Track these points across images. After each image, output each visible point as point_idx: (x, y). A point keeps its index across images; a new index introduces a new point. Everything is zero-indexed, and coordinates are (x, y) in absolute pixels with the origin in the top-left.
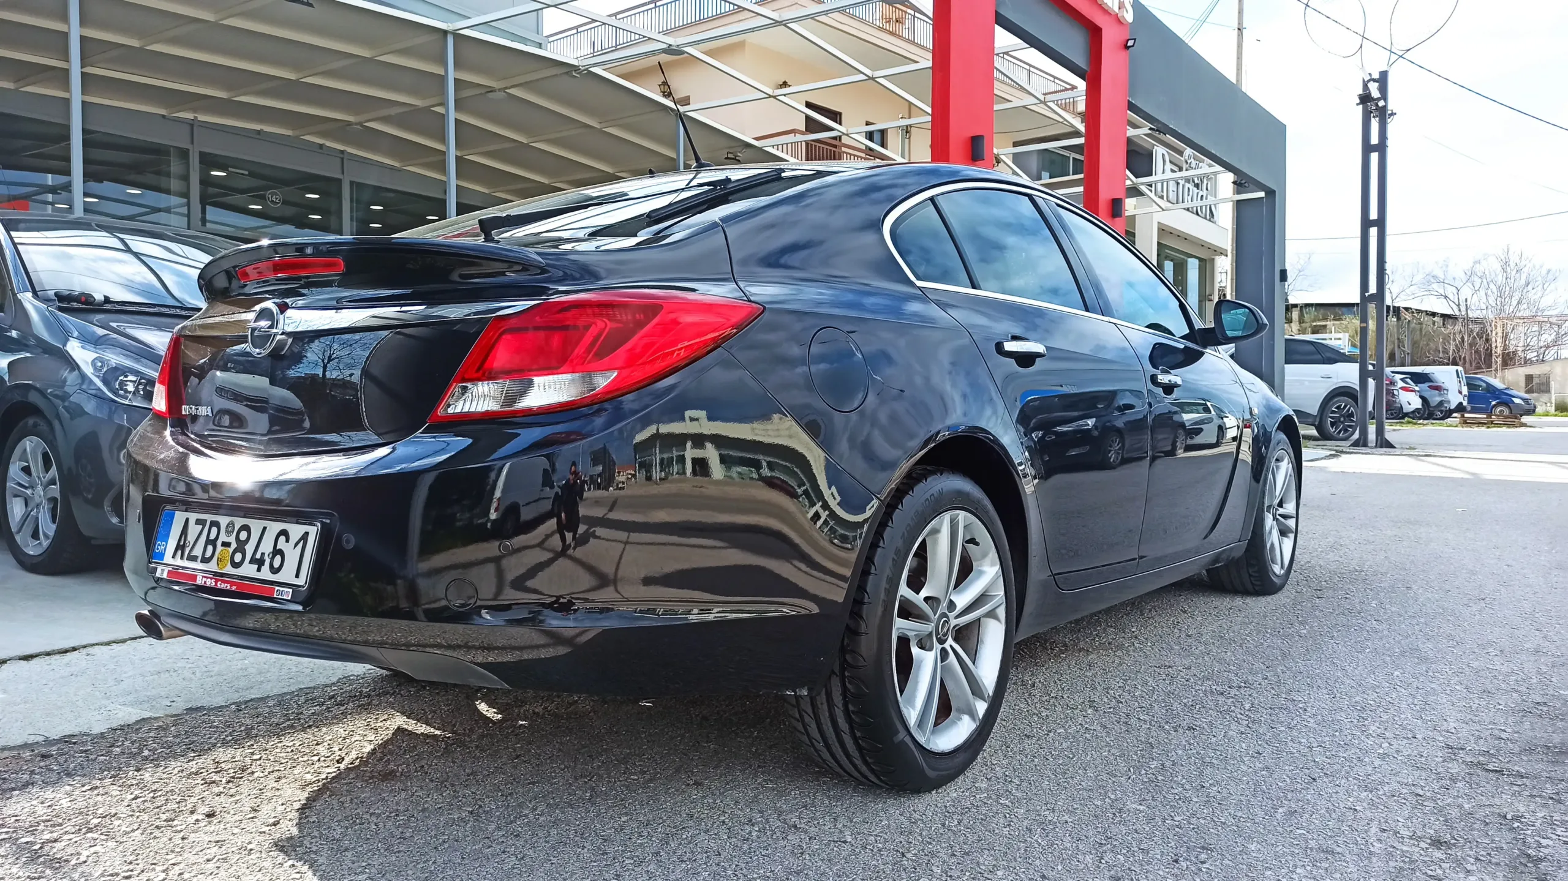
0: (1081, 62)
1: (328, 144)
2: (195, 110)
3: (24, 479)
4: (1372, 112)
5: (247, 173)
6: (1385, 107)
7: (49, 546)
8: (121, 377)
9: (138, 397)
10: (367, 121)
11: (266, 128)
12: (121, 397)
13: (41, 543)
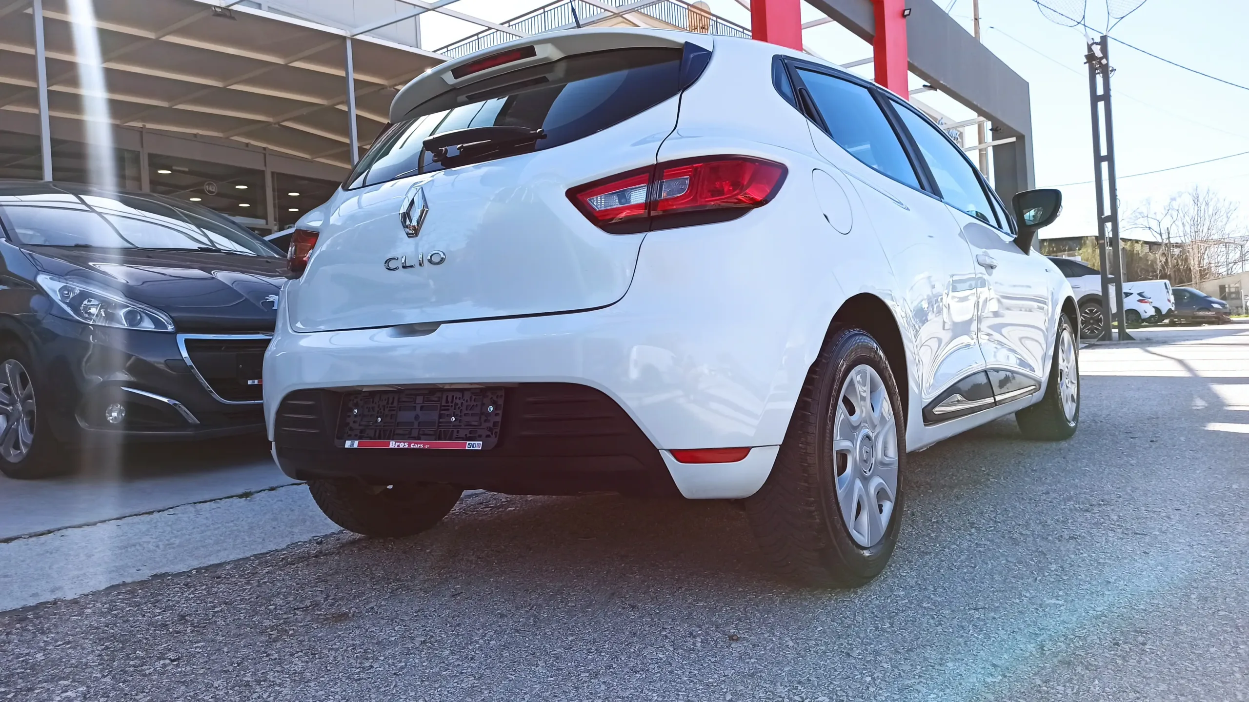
1: (253, 142)
2: (144, 119)
3: (4, 398)
4: (1097, 69)
5: (186, 169)
6: (1107, 65)
7: (28, 454)
8: (85, 302)
9: (100, 318)
10: (284, 121)
11: (201, 132)
12: (86, 319)
13: (21, 452)
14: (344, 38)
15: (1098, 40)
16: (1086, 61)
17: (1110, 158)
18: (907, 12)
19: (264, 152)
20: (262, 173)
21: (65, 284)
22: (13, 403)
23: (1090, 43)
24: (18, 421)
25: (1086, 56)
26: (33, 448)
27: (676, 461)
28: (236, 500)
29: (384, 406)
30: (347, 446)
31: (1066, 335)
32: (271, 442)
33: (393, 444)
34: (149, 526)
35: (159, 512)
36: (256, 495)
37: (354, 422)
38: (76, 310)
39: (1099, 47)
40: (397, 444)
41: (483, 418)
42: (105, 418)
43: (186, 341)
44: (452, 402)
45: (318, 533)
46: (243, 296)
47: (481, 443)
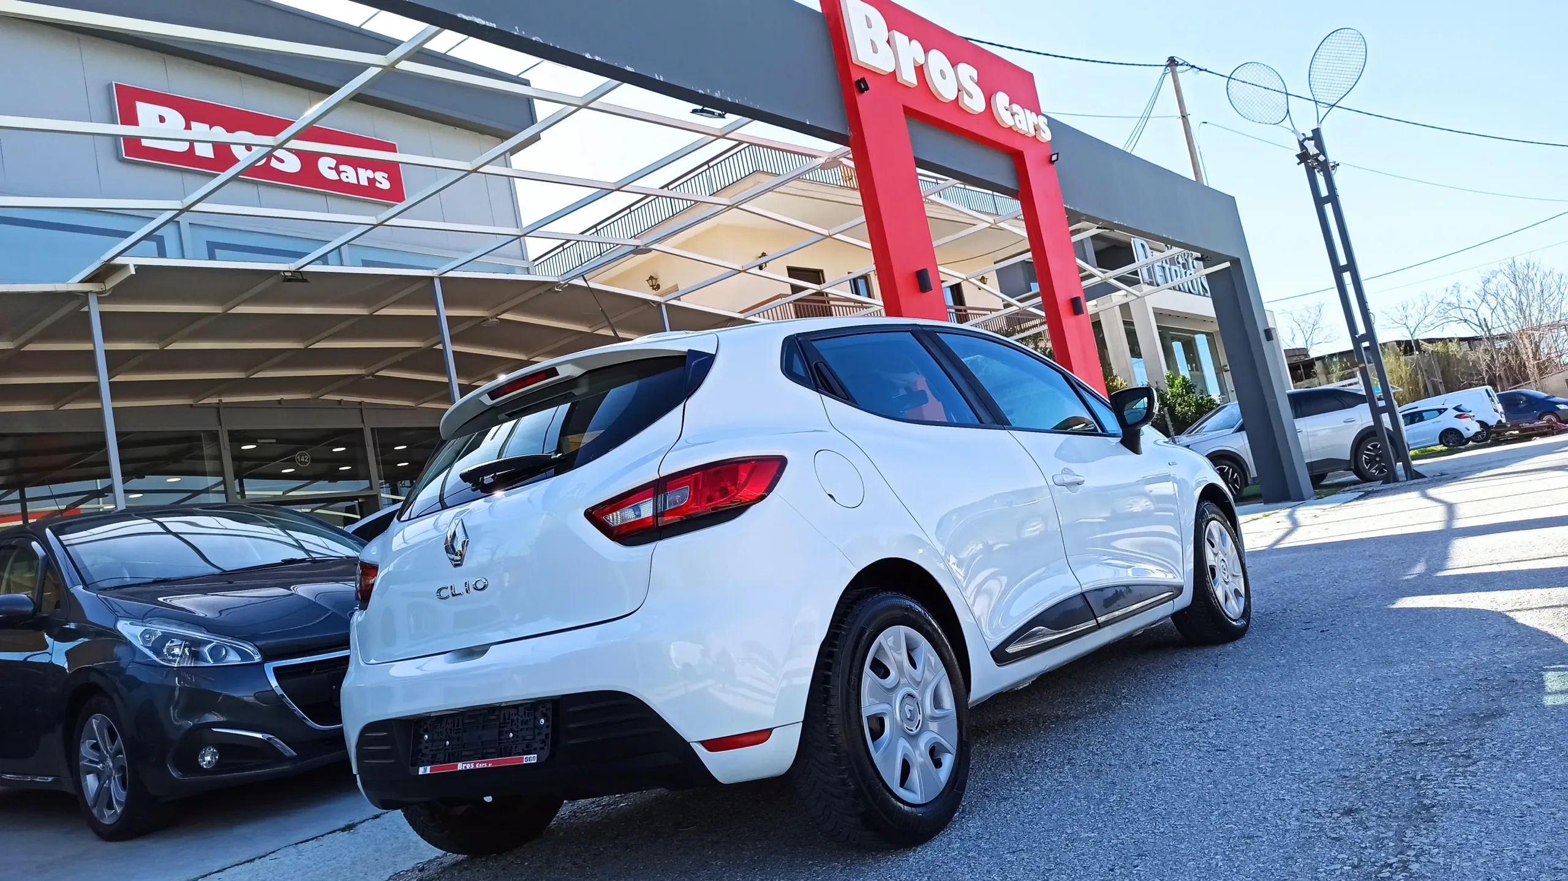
0: (1010, 183)
1: (346, 398)
2: (219, 394)
3: (93, 755)
4: (1314, 168)
5: (274, 441)
6: (1326, 160)
7: (123, 812)
8: (168, 644)
9: (185, 658)
10: (377, 371)
11: (286, 397)
12: (170, 661)
13: (116, 811)
14: (432, 278)
15: (1310, 134)
16: (1299, 161)
17: (1352, 267)
18: (1054, 158)
19: (360, 407)
20: (360, 431)
21: (145, 628)
22: (102, 760)
23: (1301, 140)
24: (109, 778)
25: (1298, 156)
26: (128, 806)
27: (707, 751)
28: (339, 834)
29: (451, 729)
30: (420, 773)
31: (1215, 527)
32: (356, 775)
33: (461, 766)
34: (251, 875)
35: (260, 858)
36: (359, 826)
37: (426, 748)
38: (158, 652)
39: (1312, 142)
40: (464, 765)
41: (537, 731)
42: (198, 764)
43: (276, 670)
44: (509, 719)
45: (422, 859)
46: (330, 610)
47: (536, 755)
